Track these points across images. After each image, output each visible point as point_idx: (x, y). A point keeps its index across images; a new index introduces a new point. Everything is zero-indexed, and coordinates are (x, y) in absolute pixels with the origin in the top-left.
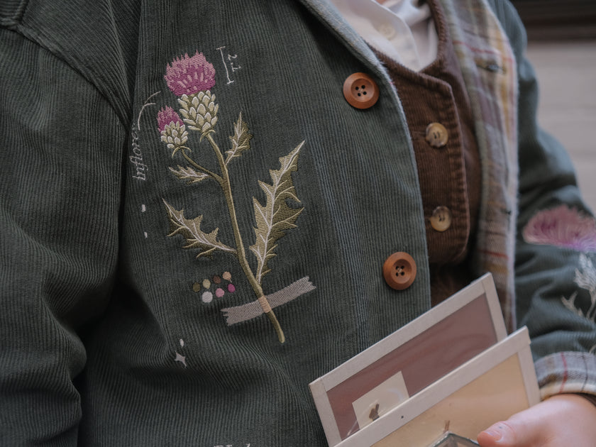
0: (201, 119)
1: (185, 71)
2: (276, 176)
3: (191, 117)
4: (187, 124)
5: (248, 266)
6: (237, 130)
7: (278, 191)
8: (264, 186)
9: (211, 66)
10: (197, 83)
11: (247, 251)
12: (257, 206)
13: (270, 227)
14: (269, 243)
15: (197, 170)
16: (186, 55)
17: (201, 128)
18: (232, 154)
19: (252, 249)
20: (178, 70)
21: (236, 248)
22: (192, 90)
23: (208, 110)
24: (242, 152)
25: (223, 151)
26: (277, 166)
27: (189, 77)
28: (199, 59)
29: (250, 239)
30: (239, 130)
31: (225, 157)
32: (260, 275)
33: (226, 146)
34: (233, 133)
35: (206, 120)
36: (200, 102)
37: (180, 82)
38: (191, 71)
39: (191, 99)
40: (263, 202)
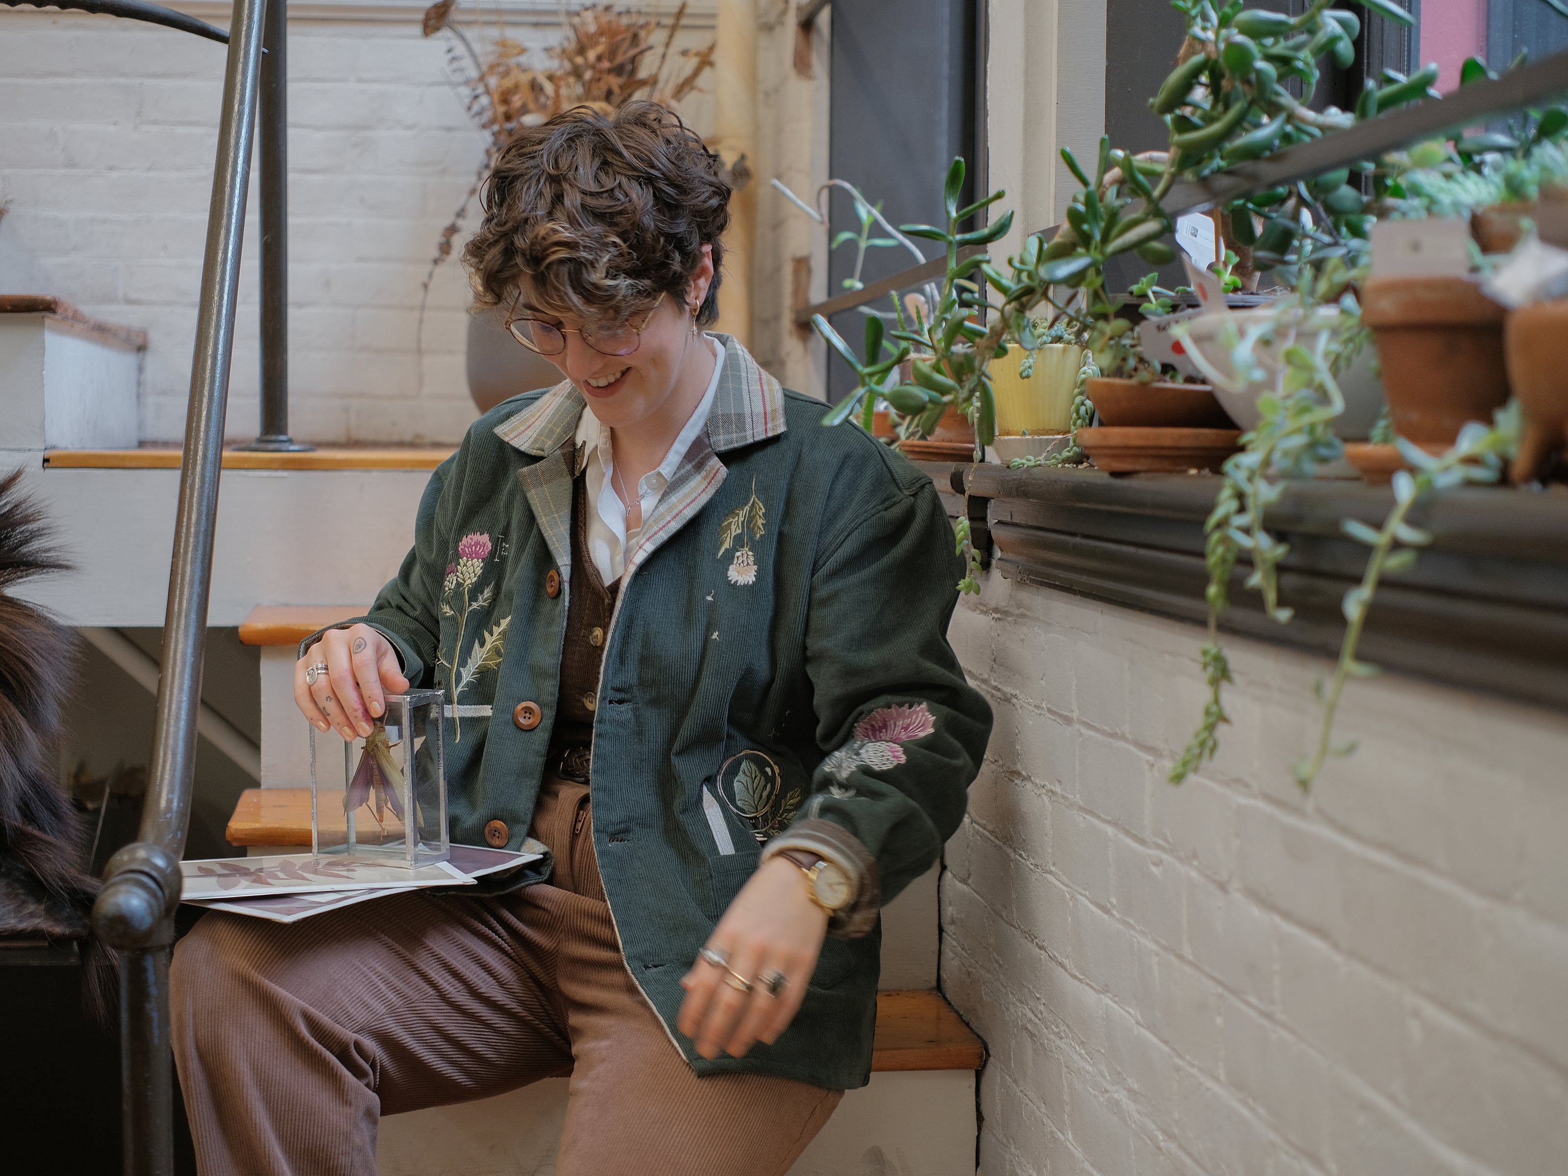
0: (467, 576)
1: (473, 544)
2: (496, 630)
3: (462, 573)
4: (458, 577)
5: (454, 680)
6: (486, 592)
7: (494, 642)
8: (486, 634)
9: (489, 544)
10: (476, 553)
11: (458, 669)
12: (477, 645)
13: (479, 663)
14: (473, 673)
15: (451, 608)
16: (478, 533)
17: (465, 582)
18: (475, 605)
19: (462, 670)
20: (470, 541)
21: (451, 665)
22: (471, 556)
23: (474, 572)
24: (482, 606)
25: (470, 600)
26: (499, 625)
27: (474, 547)
28: (485, 538)
29: (463, 663)
30: (487, 593)
31: (470, 605)
32: (459, 689)
33: (473, 598)
34: (482, 593)
35: (469, 578)
36: (472, 565)
37: (467, 549)
38: (477, 544)
39: (468, 561)
40: (482, 644)
